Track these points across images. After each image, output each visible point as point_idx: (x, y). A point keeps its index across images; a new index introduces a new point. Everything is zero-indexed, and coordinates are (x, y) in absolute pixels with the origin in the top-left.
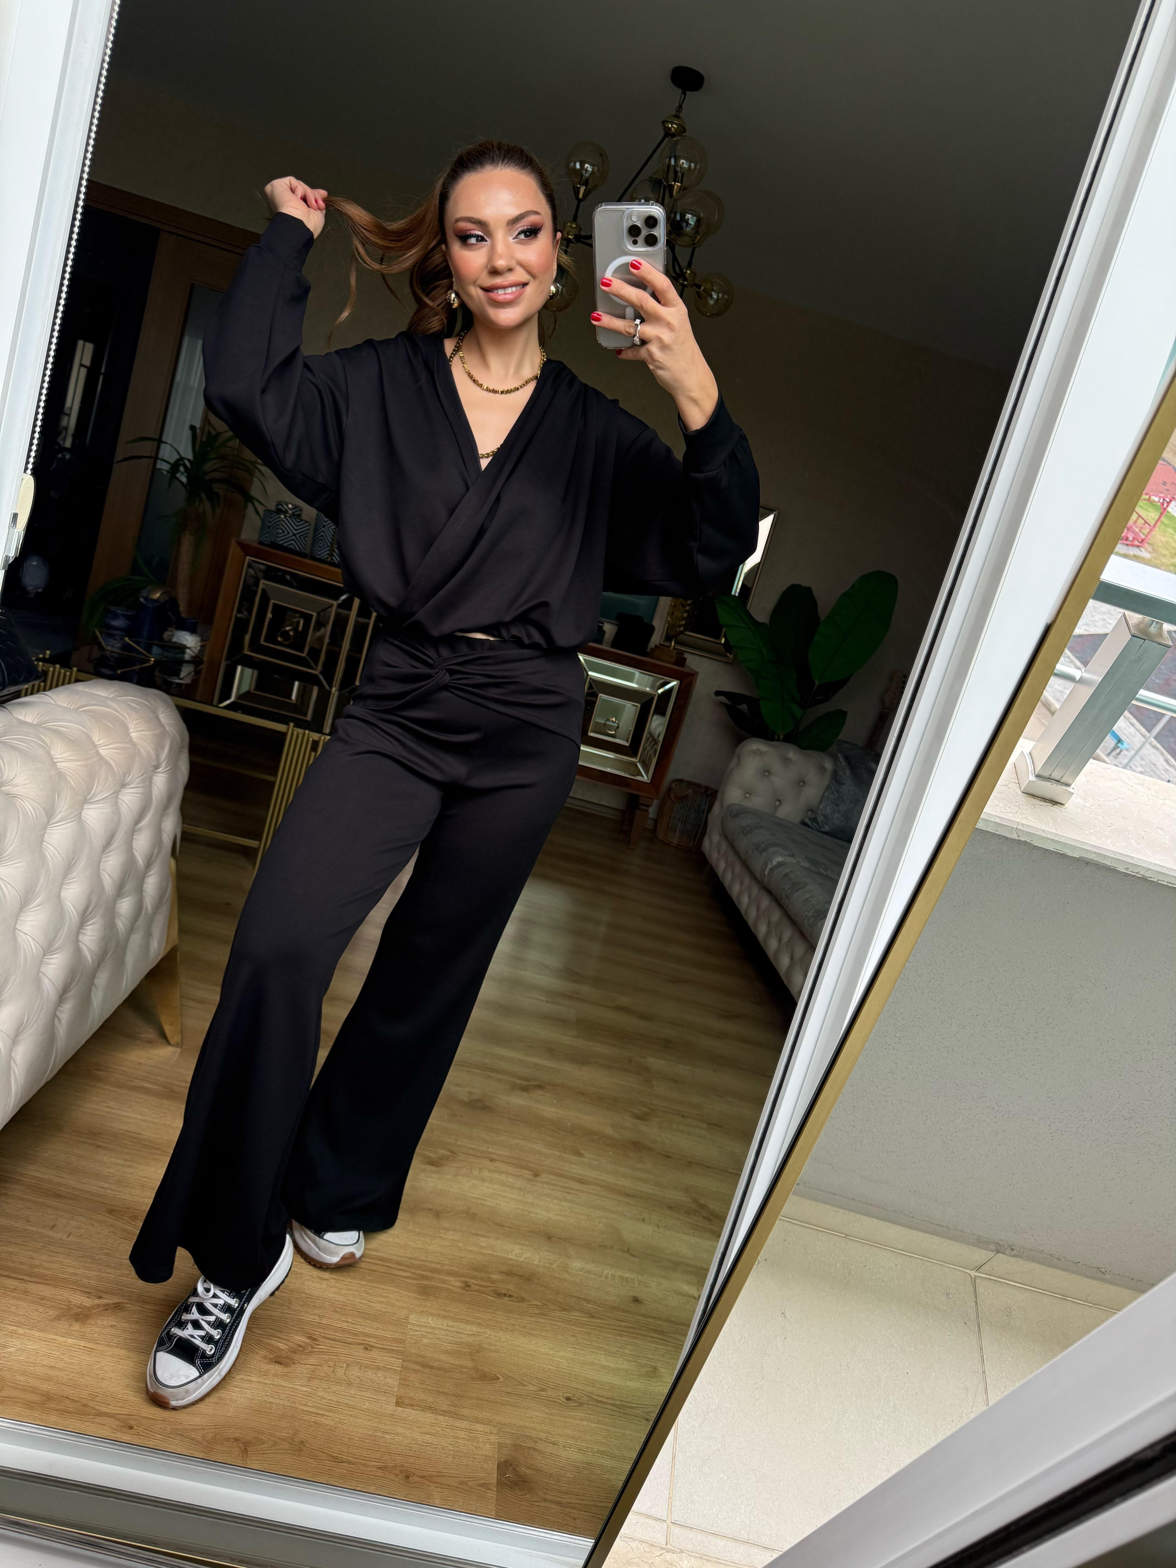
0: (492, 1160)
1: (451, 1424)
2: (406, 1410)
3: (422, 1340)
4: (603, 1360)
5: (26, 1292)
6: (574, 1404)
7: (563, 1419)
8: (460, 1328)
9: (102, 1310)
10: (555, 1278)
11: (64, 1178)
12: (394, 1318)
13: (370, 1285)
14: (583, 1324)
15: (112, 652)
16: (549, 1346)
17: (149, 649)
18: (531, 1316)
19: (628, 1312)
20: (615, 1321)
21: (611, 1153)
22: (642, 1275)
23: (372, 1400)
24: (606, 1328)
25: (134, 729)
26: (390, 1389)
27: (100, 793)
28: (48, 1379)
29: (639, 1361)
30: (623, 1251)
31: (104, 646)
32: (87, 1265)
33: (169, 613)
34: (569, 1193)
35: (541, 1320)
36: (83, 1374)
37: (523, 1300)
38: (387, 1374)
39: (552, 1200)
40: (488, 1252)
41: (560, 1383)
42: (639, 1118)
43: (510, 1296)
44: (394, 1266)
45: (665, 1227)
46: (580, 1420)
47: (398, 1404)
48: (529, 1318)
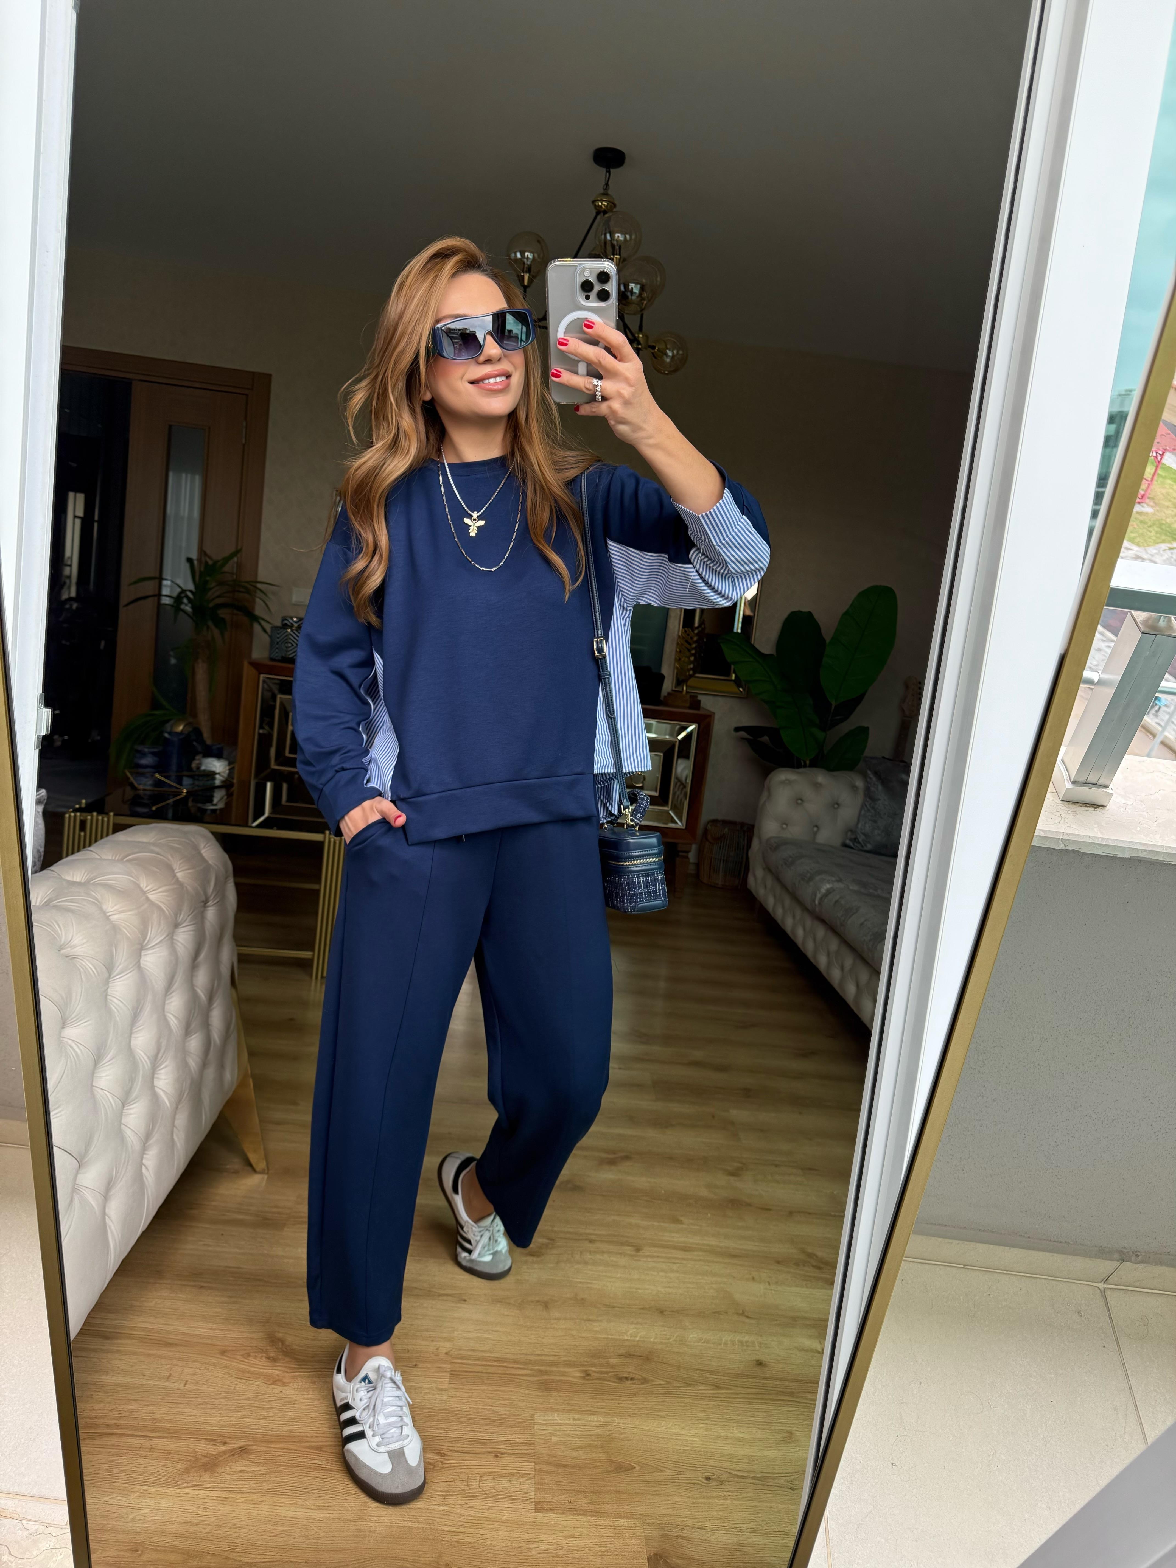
0: (591, 1241)
1: (594, 1523)
2: (547, 1515)
3: (551, 1439)
4: (736, 1432)
5: (151, 1448)
6: (714, 1483)
7: (706, 1501)
8: (588, 1421)
9: (229, 1456)
10: (674, 1353)
11: (174, 1325)
12: (520, 1420)
13: (490, 1389)
14: (710, 1397)
15: (144, 790)
16: (679, 1425)
17: (180, 782)
18: (657, 1397)
19: (753, 1377)
20: (743, 1389)
21: (709, 1215)
22: (761, 1336)
23: (511, 1509)
24: (734, 1398)
25: (179, 869)
26: (528, 1496)
27: (155, 937)
28: (186, 1536)
29: (773, 1427)
30: (738, 1314)
31: (136, 785)
32: (208, 1411)
33: (195, 743)
34: (674, 1263)
35: (667, 1400)
36: (220, 1526)
37: (645, 1381)
38: (521, 1480)
39: (658, 1273)
40: (603, 1336)
41: (698, 1463)
42: (732, 1174)
43: (632, 1379)
44: (511, 1365)
45: (777, 1283)
46: (724, 1499)
47: (538, 1510)
48: (655, 1399)
